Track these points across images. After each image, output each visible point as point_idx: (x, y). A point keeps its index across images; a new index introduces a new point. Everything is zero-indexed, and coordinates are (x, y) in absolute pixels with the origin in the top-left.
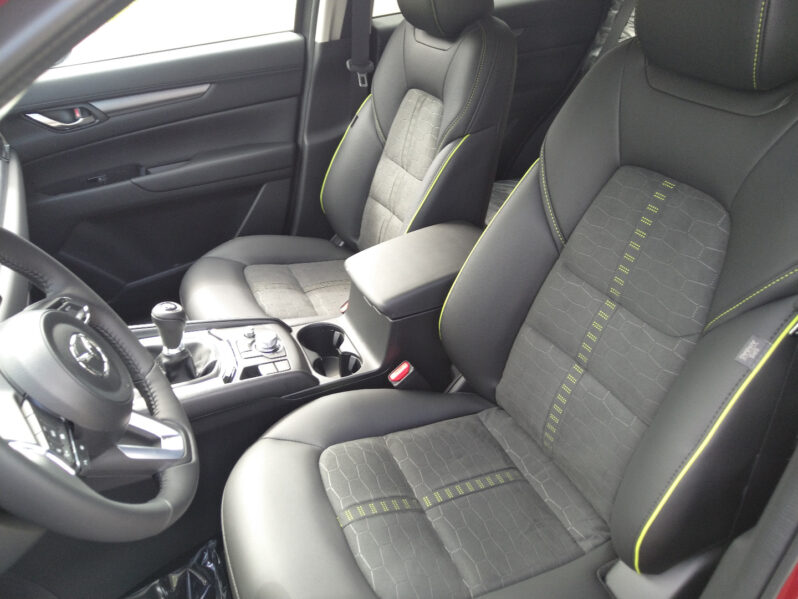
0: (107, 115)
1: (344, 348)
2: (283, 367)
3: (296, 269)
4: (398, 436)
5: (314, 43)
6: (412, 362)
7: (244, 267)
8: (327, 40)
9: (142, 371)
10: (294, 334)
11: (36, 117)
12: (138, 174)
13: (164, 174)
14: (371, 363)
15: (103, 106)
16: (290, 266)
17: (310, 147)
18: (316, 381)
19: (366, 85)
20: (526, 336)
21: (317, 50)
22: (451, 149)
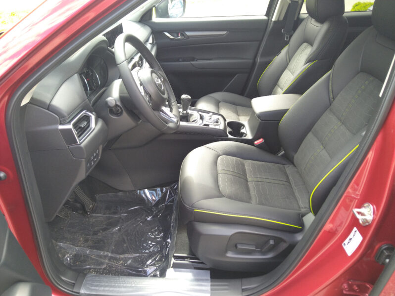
0: (189, 37)
1: (243, 131)
2: (217, 127)
3: (239, 108)
4: (250, 161)
5: (271, 20)
6: (264, 139)
7: (220, 102)
8: (277, 20)
9: (172, 101)
10: (226, 122)
11: (167, 34)
12: (193, 61)
13: (202, 62)
14: (249, 136)
15: (188, 33)
16: (238, 107)
17: (259, 63)
18: (228, 136)
19: (288, 40)
20: (310, 136)
21: (272, 23)
22: (308, 65)
